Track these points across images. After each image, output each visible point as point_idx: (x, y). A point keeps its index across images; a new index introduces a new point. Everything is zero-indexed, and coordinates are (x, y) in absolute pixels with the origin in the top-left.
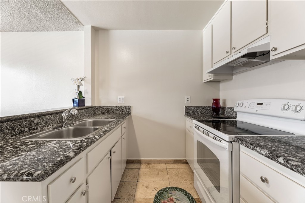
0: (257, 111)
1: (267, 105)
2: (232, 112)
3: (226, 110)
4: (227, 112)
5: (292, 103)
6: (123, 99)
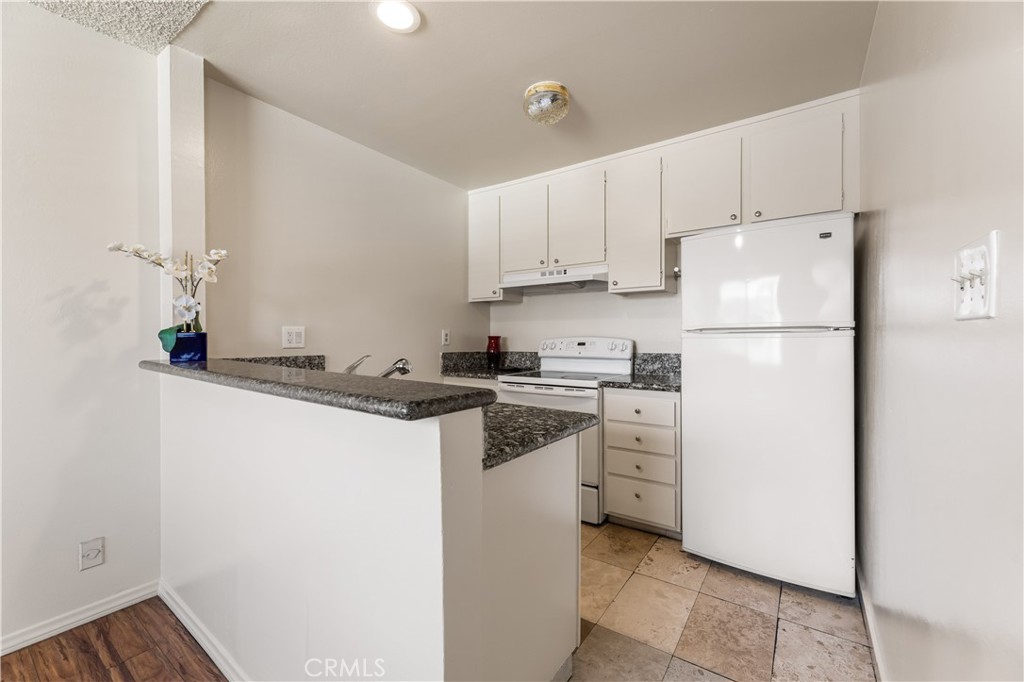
0: (579, 353)
1: (590, 344)
3: (509, 358)
4: (511, 362)
5: (617, 342)
6: (299, 335)
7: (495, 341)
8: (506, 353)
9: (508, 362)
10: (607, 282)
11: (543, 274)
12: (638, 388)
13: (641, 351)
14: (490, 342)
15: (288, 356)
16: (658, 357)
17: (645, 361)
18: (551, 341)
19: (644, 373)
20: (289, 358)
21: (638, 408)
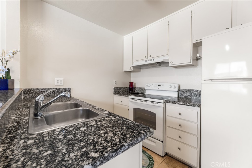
0: (158, 88)
1: (162, 85)
2: (140, 90)
3: (136, 89)
4: (137, 90)
5: (172, 85)
6: (61, 81)
7: (131, 84)
8: (135, 88)
9: (136, 90)
10: (169, 62)
11: (146, 61)
12: (180, 104)
13: (182, 88)
14: (130, 84)
15: (57, 88)
16: (189, 91)
17: (183, 92)
18: (149, 84)
19: (183, 96)
20: (57, 89)
21: (180, 112)
